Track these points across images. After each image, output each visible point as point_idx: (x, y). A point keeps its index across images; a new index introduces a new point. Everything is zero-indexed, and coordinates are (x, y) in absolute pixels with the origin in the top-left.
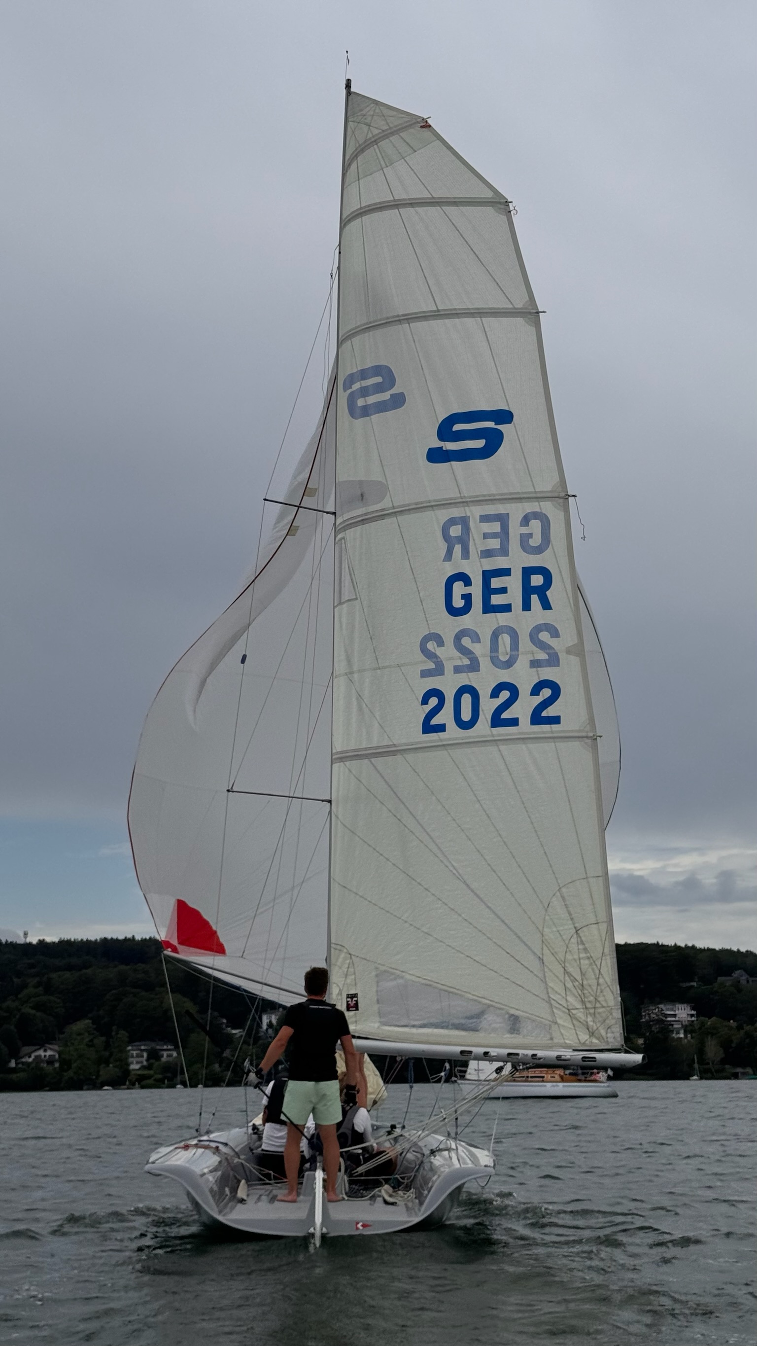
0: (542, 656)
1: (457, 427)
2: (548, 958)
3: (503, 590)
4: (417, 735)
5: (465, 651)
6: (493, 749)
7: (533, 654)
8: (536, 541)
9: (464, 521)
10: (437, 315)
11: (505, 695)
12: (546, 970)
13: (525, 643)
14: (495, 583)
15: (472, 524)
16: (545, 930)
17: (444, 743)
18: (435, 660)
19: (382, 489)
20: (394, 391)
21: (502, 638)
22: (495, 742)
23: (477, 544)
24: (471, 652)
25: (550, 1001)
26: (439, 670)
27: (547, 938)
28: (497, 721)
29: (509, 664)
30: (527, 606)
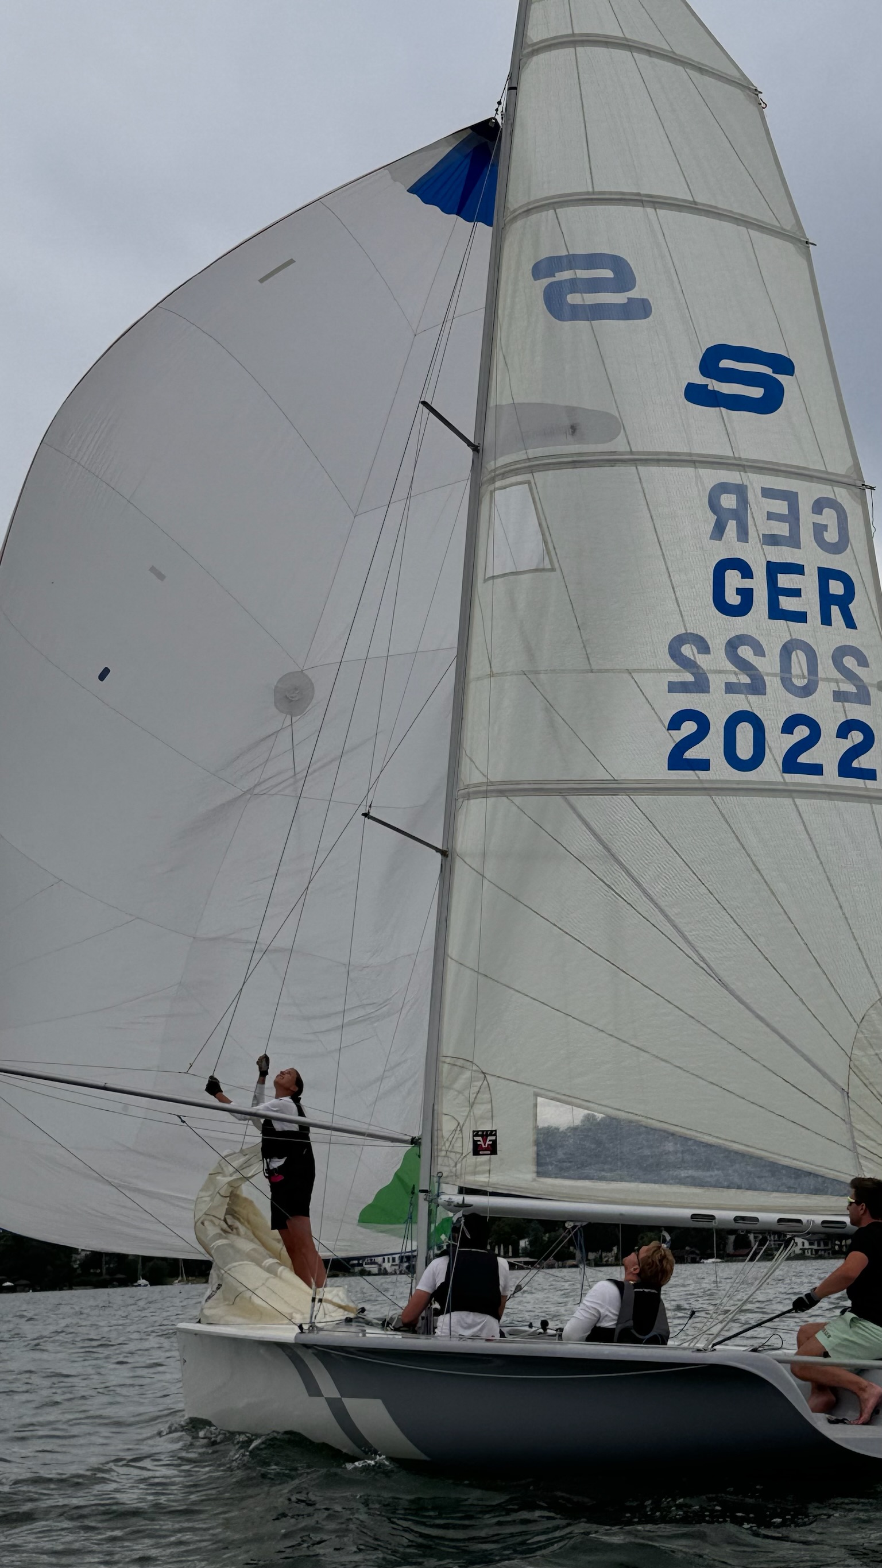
0: (849, 688)
1: (725, 364)
2: (857, 1089)
3: (796, 593)
4: (660, 771)
5: (744, 666)
6: (787, 802)
7: (837, 683)
8: (832, 536)
9: (740, 491)
10: (692, 207)
11: (802, 732)
12: (852, 1106)
13: (826, 667)
14: (784, 581)
15: (750, 496)
16: (856, 1052)
17: (706, 786)
18: (695, 670)
19: (612, 425)
20: (633, 294)
21: (797, 654)
22: (789, 792)
23: (759, 524)
24: (753, 668)
25: (855, 1148)
26: (701, 685)
27: (857, 1063)
28: (791, 764)
29: (807, 691)
30: (826, 620)
